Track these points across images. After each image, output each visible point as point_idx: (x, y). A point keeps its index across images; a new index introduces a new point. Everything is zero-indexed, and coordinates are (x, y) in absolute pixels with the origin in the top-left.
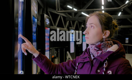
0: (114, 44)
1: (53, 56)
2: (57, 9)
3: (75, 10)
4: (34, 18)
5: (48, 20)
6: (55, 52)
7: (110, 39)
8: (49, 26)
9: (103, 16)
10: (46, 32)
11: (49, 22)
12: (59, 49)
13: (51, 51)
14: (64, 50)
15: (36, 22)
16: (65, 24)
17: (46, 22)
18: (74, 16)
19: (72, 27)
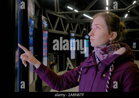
0: (122, 47)
1: (51, 63)
2: (56, 11)
3: (76, 11)
4: (31, 19)
5: (46, 22)
6: (54, 58)
7: (117, 41)
8: (47, 29)
9: (110, 17)
10: (43, 36)
11: (46, 25)
12: (58, 55)
13: (49, 56)
14: (64, 57)
15: (33, 24)
16: (65, 27)
17: (44, 25)
18: (75, 18)
19: (72, 30)
